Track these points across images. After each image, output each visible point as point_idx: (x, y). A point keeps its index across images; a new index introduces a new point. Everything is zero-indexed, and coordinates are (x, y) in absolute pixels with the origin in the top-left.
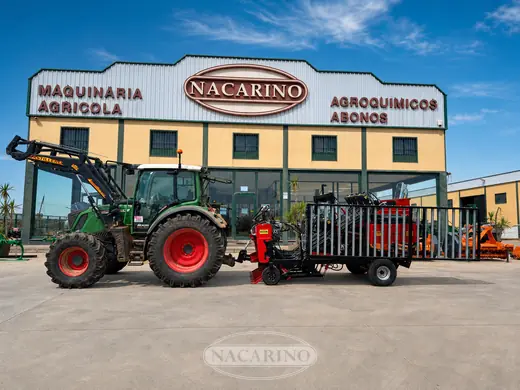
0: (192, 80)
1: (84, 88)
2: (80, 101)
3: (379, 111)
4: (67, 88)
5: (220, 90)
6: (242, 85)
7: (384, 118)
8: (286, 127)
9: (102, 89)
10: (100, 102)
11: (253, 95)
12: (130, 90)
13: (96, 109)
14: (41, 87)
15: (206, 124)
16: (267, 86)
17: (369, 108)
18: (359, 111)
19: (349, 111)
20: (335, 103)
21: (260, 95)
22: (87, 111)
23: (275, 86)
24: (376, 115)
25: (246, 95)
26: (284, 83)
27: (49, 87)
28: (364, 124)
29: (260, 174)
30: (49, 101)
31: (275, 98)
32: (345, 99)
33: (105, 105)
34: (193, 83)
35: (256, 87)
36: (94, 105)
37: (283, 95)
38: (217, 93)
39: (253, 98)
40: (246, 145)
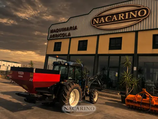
0: (94, 18)
1: (61, 29)
2: (60, 33)
4: (57, 29)
5: (105, 20)
6: (115, 16)
9: (66, 28)
10: (65, 32)
12: (73, 27)
14: (51, 30)
15: (98, 36)
16: (127, 14)
21: (123, 18)
22: (61, 36)
23: (131, 13)
25: (116, 19)
26: (136, 10)
27: (53, 30)
29: (122, 57)
30: (52, 34)
31: (131, 19)
33: (66, 33)
34: (95, 19)
35: (121, 15)
36: (63, 34)
37: (135, 16)
38: (103, 22)
39: (120, 20)
40: (116, 43)
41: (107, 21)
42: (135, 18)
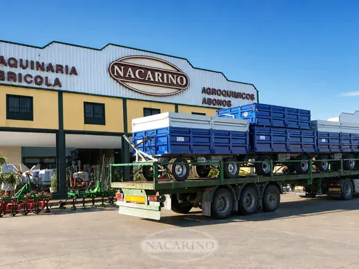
1: (27, 61)
2: (24, 72)
3: (227, 99)
4: (11, 59)
7: (229, 103)
8: (176, 105)
9: (43, 63)
10: (44, 74)
11: (157, 80)
12: (67, 66)
13: (39, 80)
15: (125, 100)
16: (165, 75)
17: (222, 96)
18: (217, 97)
19: (212, 97)
20: (204, 91)
21: (161, 81)
22: (31, 81)
23: (170, 76)
24: (225, 101)
26: (175, 74)
28: (219, 107)
31: (170, 84)
32: (209, 89)
33: (47, 78)
34: (116, 67)
35: (158, 75)
36: (38, 77)
37: (175, 82)
38: (133, 76)
39: (156, 82)
41: (138, 77)
42: (174, 85)
